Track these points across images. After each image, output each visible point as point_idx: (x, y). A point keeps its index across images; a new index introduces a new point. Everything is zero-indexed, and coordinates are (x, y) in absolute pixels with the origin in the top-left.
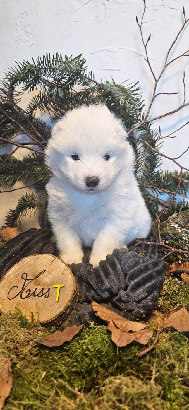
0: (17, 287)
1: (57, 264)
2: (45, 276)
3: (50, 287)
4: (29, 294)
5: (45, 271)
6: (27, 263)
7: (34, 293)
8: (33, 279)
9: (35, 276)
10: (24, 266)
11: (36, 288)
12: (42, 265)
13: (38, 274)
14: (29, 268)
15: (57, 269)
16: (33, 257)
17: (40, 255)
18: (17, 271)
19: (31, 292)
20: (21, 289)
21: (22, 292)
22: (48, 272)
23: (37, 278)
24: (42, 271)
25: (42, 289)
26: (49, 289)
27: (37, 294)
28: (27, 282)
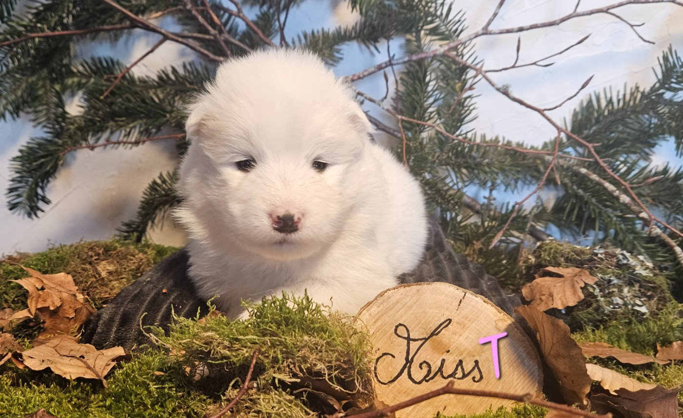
0: (393, 357)
1: (474, 307)
2: (454, 333)
3: (477, 358)
4: (429, 372)
5: (450, 320)
6: (398, 302)
7: (440, 370)
8: (426, 340)
9: (430, 333)
10: (391, 309)
11: (444, 360)
12: (436, 307)
13: (434, 328)
14: (405, 313)
15: (478, 317)
16: (407, 288)
17: (425, 286)
18: (377, 320)
19: (432, 369)
20: (405, 362)
21: (410, 367)
22: (458, 323)
23: (434, 337)
24: (442, 321)
25: (458, 362)
26: (477, 362)
27: (450, 372)
28: (414, 346)
